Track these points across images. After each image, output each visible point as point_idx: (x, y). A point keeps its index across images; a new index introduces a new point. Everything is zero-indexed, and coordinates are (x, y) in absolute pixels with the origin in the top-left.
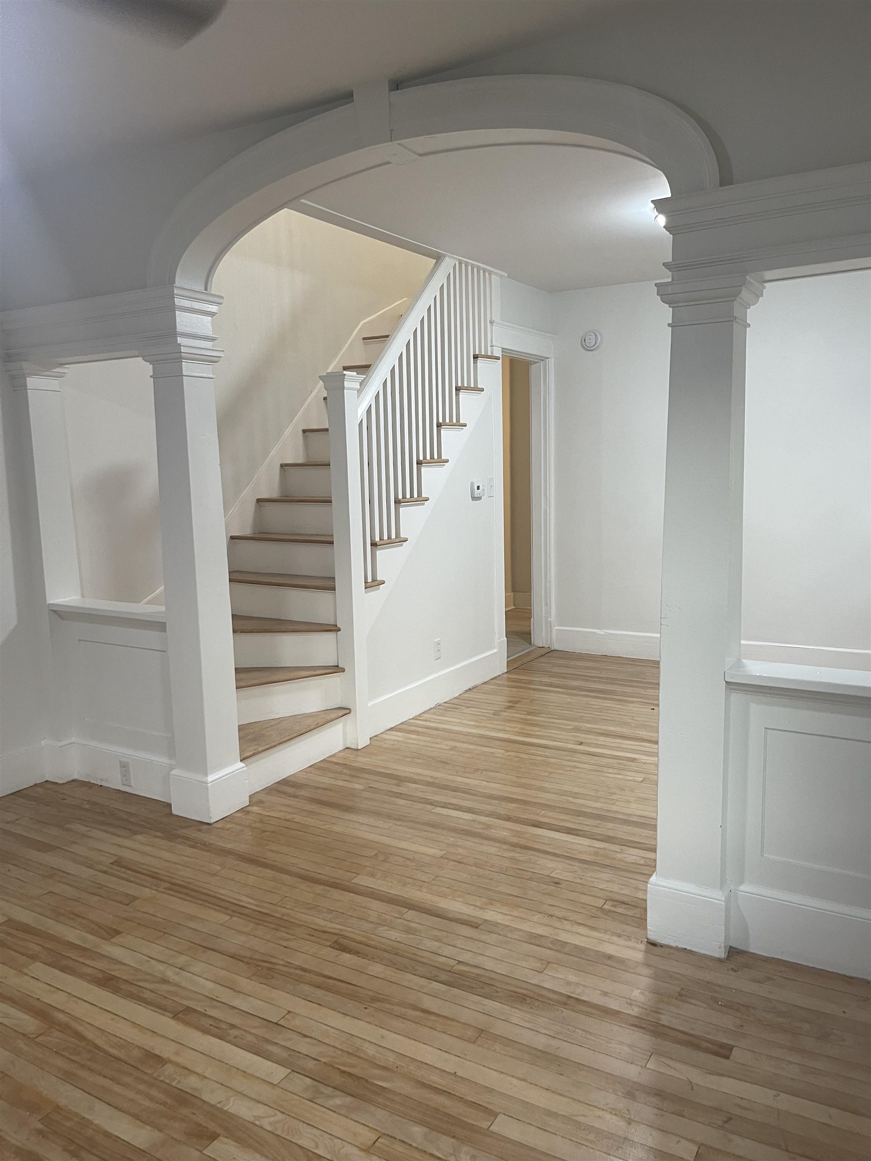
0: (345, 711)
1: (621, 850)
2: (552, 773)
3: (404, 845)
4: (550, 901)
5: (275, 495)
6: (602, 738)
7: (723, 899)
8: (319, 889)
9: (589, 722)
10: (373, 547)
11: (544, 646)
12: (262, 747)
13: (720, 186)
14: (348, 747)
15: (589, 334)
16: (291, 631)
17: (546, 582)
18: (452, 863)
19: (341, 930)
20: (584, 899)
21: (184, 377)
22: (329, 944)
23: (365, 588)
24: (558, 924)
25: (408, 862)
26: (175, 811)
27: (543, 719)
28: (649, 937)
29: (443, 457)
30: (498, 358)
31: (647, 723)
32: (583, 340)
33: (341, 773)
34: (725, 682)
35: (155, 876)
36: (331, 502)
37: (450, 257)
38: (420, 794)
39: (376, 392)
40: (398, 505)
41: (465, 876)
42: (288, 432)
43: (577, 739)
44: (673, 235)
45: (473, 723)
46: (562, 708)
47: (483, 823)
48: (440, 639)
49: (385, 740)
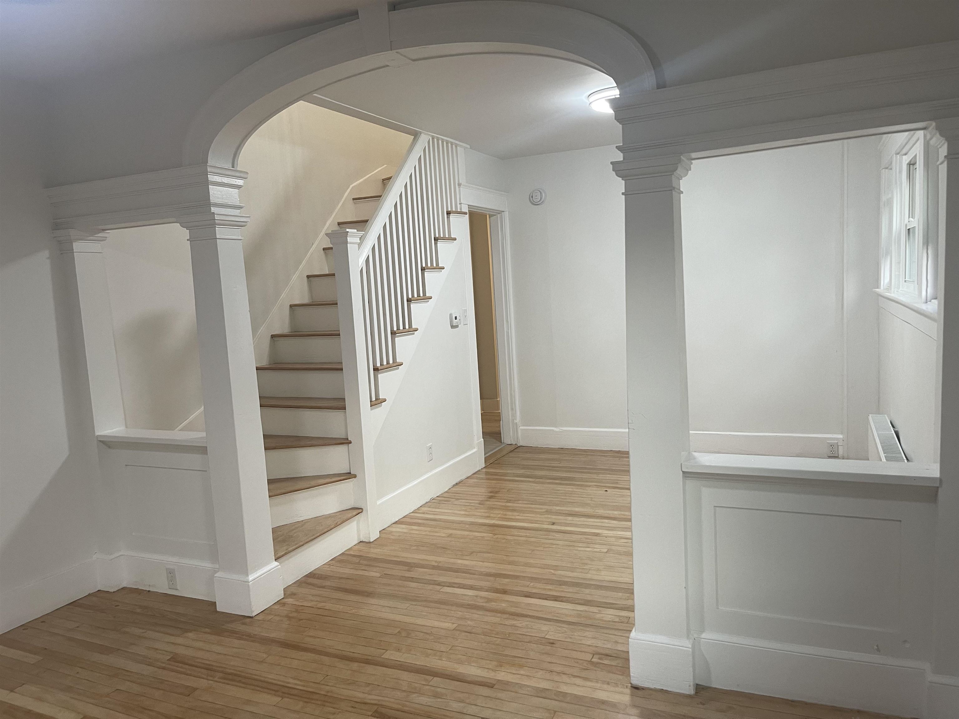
0: (358, 511)
1: (599, 611)
2: (533, 550)
3: (420, 621)
4: (549, 659)
5: (286, 331)
6: (570, 518)
7: (690, 646)
8: (355, 666)
9: (557, 505)
10: (375, 371)
11: (512, 443)
12: (292, 547)
13: (658, 89)
14: (362, 540)
15: (535, 192)
16: (309, 445)
17: (511, 390)
18: (464, 634)
19: (379, 700)
20: (575, 655)
21: (217, 240)
22: (370, 713)
23: (371, 406)
24: (557, 678)
25: (428, 636)
26: (220, 608)
27: (520, 505)
28: (632, 682)
29: (428, 295)
30: (465, 213)
31: (604, 503)
32: (531, 197)
33: (359, 563)
34: (681, 472)
35: (209, 668)
36: (340, 335)
37: (425, 134)
38: (428, 577)
39: (372, 244)
40: (394, 335)
41: (476, 643)
42: (295, 278)
43: (549, 520)
44: (623, 125)
45: (463, 513)
46: (534, 495)
47: (485, 598)
48: (431, 444)
49: (392, 532)
